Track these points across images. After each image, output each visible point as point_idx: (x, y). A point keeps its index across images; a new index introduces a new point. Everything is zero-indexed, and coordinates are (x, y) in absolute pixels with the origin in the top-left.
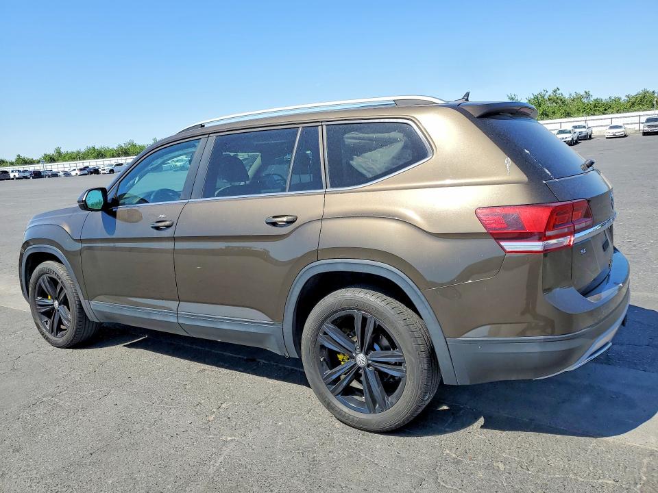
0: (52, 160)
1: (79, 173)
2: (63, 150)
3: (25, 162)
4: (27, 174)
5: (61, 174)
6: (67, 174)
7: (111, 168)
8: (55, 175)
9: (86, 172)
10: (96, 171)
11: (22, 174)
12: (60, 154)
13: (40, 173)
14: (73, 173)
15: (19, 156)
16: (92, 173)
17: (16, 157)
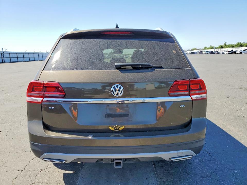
0: (222, 47)
1: (228, 53)
2: (227, 44)
3: (213, 48)
4: (209, 53)
5: (221, 53)
6: (223, 53)
7: (241, 51)
8: (218, 53)
9: (231, 52)
10: (235, 52)
11: (207, 52)
12: (226, 45)
13: (213, 52)
14: (225, 53)
15: (211, 46)
16: (233, 53)
17: (210, 46)
